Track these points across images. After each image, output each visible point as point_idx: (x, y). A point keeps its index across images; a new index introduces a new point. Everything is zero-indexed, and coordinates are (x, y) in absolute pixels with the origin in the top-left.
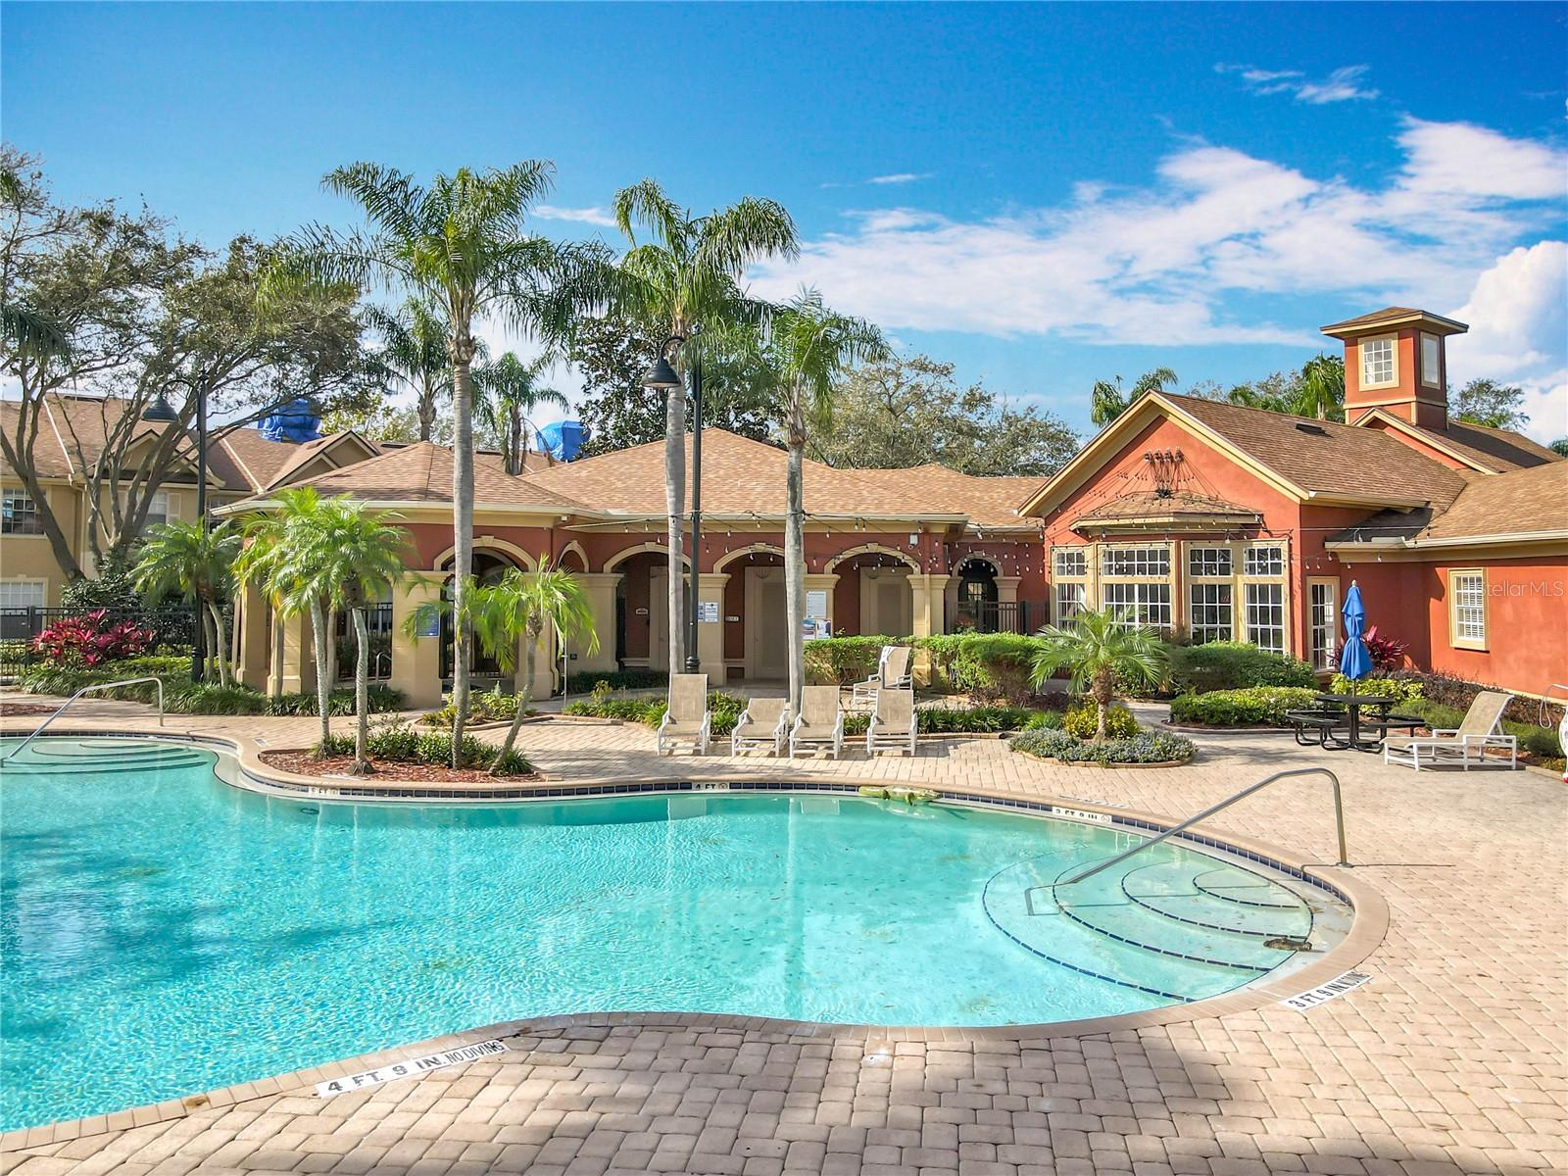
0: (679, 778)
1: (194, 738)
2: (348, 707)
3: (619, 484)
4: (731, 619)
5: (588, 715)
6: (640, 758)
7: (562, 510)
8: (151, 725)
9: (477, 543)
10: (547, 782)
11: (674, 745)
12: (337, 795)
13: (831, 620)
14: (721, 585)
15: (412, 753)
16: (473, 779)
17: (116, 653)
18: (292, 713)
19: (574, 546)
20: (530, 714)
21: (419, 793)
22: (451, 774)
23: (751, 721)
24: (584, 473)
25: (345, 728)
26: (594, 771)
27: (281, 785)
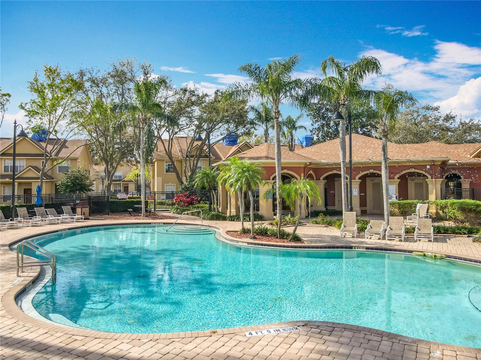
0: (348, 245)
1: (210, 226)
2: (248, 219)
3: (324, 153)
4: (362, 194)
5: (317, 224)
6: (335, 238)
7: (307, 161)
8: (199, 222)
9: (282, 172)
10: (306, 244)
11: (345, 234)
12: (246, 244)
13: (397, 195)
14: (359, 183)
15: (266, 233)
16: (284, 242)
17: (191, 203)
18: (234, 220)
19: (311, 172)
20: (300, 223)
21: (269, 245)
22: (277, 240)
23: (371, 228)
24: (313, 150)
25: (248, 225)
26: (321, 241)
27: (232, 241)
